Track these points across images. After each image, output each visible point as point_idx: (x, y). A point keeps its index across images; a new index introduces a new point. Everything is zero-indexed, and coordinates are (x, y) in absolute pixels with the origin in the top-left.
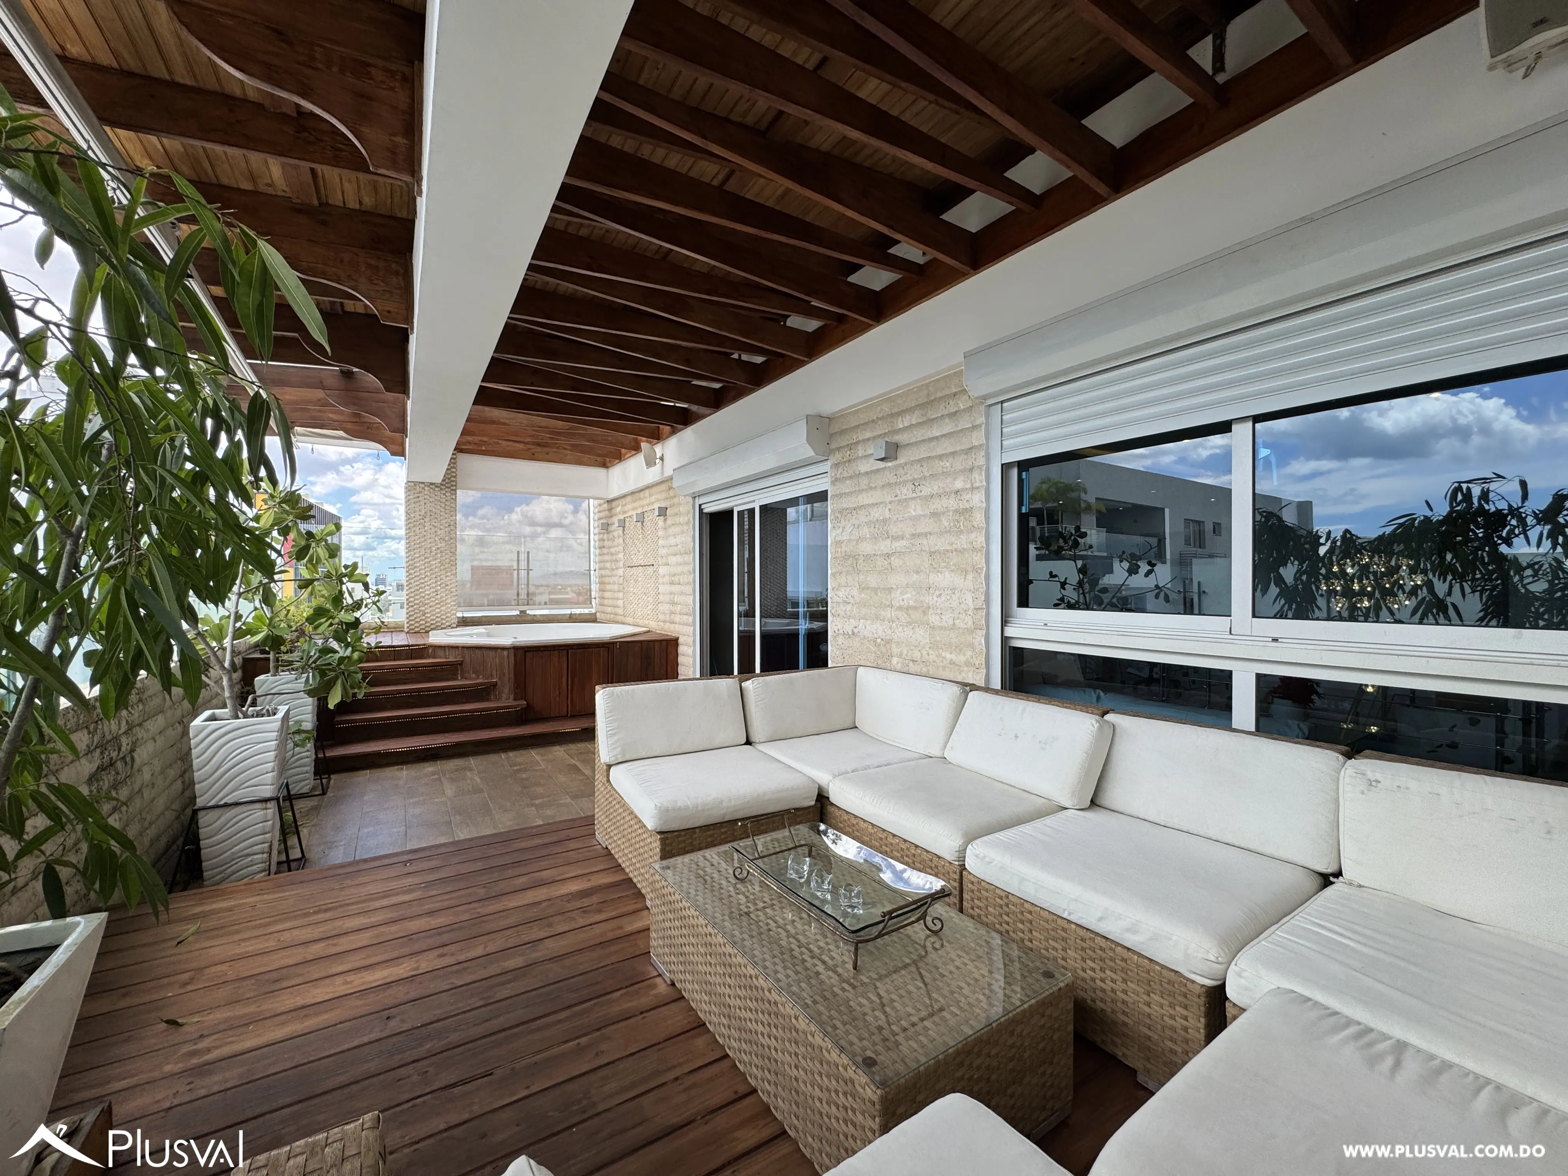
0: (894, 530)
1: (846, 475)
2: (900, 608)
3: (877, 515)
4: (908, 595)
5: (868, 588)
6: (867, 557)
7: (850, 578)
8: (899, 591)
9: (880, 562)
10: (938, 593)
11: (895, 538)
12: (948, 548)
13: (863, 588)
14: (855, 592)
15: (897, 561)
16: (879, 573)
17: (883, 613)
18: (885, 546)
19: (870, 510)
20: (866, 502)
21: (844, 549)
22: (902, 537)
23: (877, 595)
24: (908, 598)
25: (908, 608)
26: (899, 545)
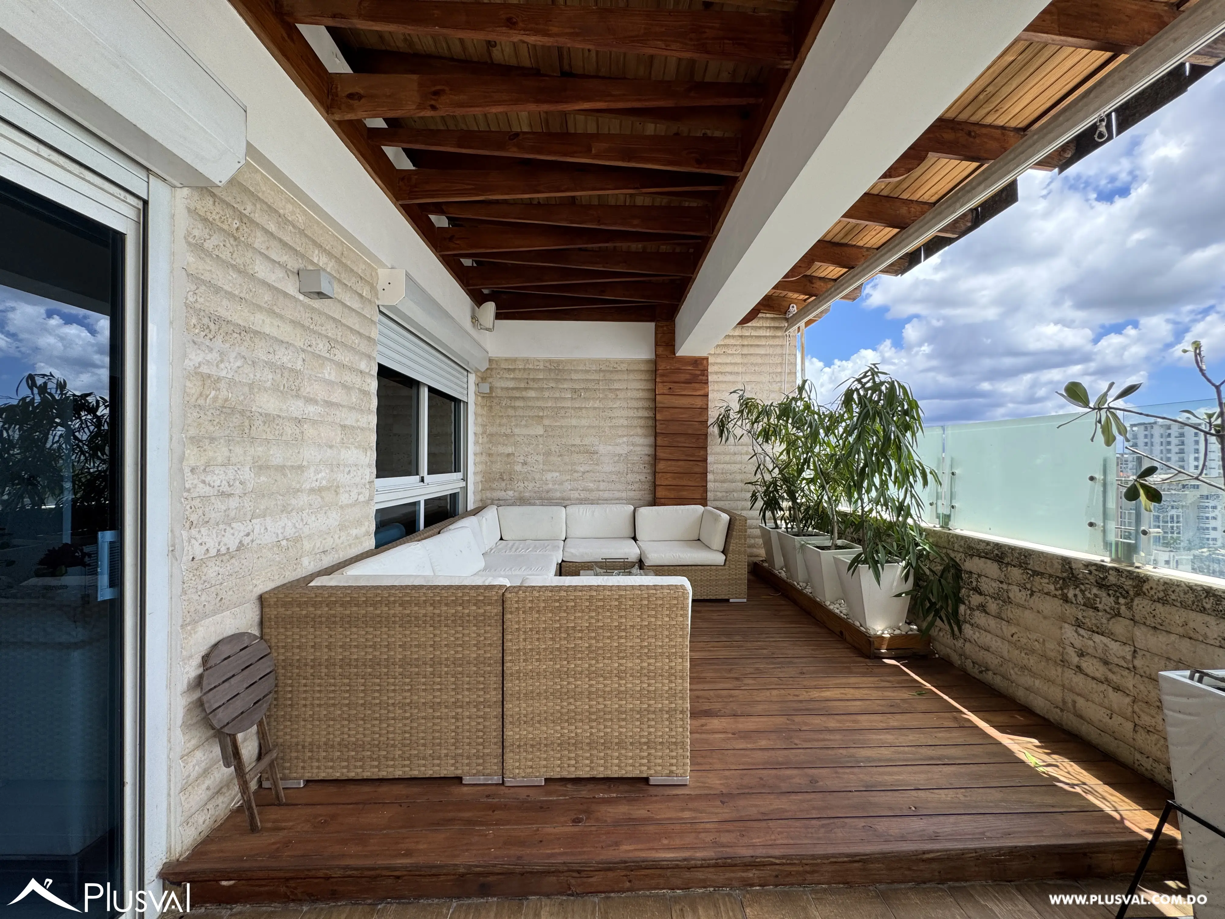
0: (308, 389)
1: (225, 255)
2: (312, 490)
3: (285, 359)
4: (323, 474)
5: (268, 467)
6: (269, 419)
7: (239, 450)
8: (312, 469)
9: (289, 429)
10: (347, 470)
11: (310, 400)
12: (354, 424)
13: (261, 467)
14: (247, 474)
15: (311, 431)
16: (287, 443)
17: (294, 502)
18: (296, 408)
19: (276, 347)
20: (267, 330)
21: (224, 394)
22: (316, 402)
23: (285, 475)
24: (323, 477)
25: (320, 490)
26: (311, 409)
